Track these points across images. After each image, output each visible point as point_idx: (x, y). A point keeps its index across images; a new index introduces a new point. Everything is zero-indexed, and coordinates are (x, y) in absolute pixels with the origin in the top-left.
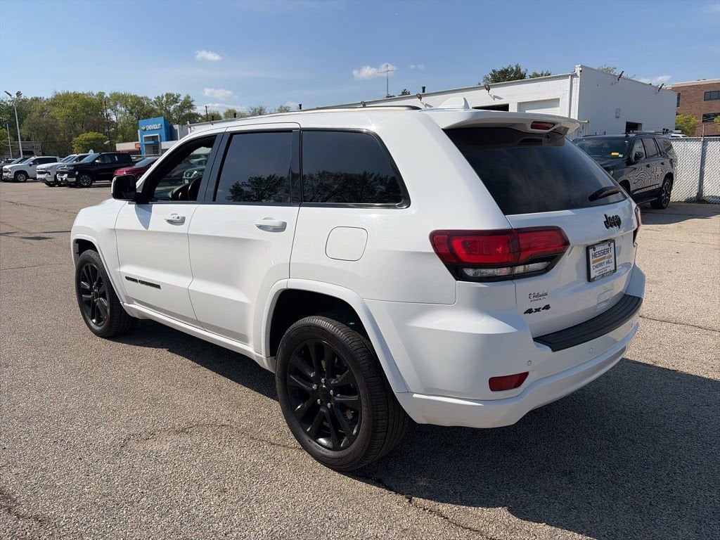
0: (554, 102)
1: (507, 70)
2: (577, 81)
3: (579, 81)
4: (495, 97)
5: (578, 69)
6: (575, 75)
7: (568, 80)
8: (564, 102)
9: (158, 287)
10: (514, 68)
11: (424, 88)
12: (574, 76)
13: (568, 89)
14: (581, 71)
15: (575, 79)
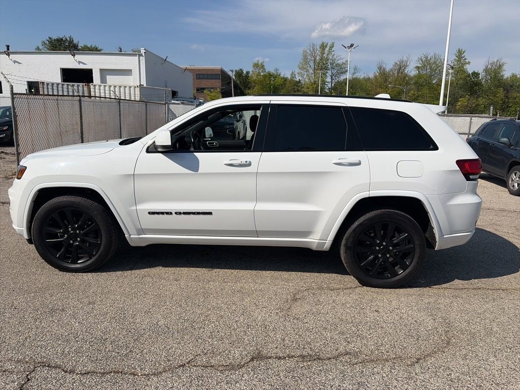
0: (127, 72)
1: (62, 39)
2: (143, 59)
3: (144, 59)
4: (80, 62)
5: (143, 51)
6: (142, 55)
7: (137, 57)
8: (135, 72)
9: (210, 213)
10: (68, 39)
11: (8, 47)
12: (140, 55)
13: (137, 63)
14: (145, 53)
15: (141, 58)
